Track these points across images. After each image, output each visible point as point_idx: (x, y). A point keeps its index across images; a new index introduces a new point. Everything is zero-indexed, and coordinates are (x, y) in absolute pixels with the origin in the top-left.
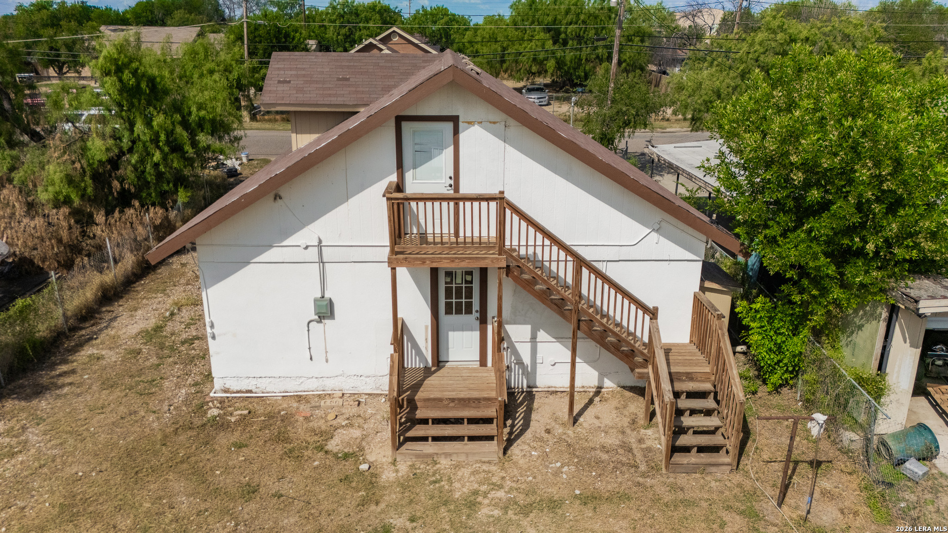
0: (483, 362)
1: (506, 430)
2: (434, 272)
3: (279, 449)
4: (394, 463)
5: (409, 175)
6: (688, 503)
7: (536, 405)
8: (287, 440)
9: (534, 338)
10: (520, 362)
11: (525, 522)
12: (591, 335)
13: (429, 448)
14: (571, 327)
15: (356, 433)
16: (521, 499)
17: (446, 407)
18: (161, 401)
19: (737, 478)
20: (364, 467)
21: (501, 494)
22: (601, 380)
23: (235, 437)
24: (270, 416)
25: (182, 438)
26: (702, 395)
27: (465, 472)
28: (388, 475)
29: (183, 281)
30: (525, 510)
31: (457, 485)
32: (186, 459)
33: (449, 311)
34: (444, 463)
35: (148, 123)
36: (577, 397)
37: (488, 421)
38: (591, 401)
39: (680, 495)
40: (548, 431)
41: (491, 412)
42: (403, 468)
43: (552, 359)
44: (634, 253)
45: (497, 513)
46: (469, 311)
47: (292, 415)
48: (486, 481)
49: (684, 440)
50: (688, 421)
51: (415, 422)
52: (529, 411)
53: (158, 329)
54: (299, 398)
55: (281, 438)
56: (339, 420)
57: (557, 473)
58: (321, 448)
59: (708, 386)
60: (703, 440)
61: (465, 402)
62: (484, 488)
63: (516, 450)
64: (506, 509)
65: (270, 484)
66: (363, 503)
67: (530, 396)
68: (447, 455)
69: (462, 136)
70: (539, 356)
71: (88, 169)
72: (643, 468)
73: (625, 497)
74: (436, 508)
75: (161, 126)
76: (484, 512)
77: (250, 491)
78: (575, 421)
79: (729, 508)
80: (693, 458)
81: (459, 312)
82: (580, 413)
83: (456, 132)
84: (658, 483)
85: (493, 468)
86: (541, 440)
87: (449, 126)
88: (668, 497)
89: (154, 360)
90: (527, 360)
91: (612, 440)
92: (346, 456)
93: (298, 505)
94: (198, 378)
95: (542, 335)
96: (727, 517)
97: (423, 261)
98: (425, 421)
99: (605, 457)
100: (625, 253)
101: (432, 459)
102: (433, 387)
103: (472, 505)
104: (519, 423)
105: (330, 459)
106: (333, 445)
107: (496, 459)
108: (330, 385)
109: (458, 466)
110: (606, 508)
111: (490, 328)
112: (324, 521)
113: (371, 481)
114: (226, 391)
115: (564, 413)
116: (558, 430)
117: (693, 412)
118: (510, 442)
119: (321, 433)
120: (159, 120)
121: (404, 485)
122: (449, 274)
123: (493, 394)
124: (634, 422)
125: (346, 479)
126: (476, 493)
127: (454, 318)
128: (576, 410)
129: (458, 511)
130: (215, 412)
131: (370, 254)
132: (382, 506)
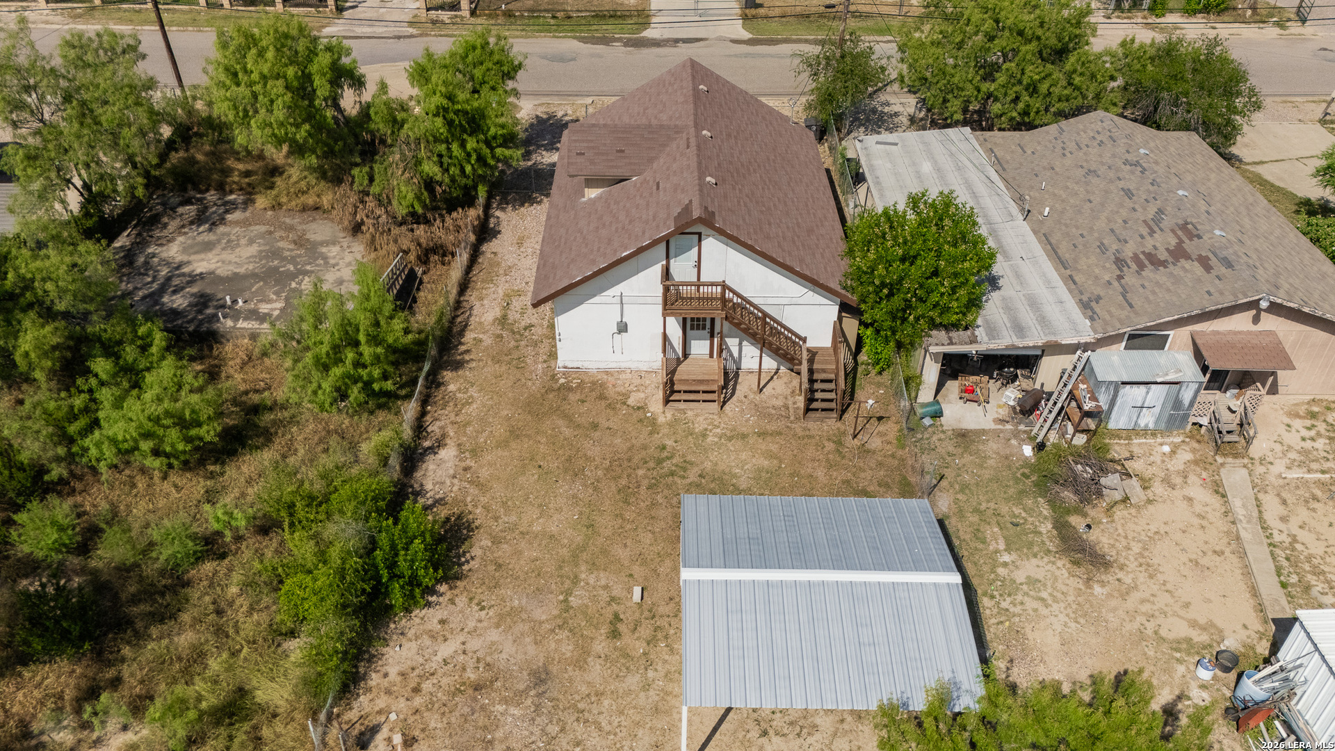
0: (711, 355)
1: (723, 396)
2: (684, 320)
3: (603, 403)
4: (664, 412)
5: (672, 261)
6: (810, 437)
7: (740, 380)
8: (605, 398)
9: (740, 344)
10: (731, 355)
11: (729, 445)
12: (770, 349)
13: (682, 405)
14: (759, 346)
15: (642, 395)
16: (728, 433)
17: (691, 384)
18: (531, 373)
19: (839, 424)
20: (649, 415)
21: (718, 430)
22: (779, 366)
23: (578, 396)
24: (594, 383)
25: (551, 396)
26: (830, 381)
27: (701, 419)
28: (661, 419)
29: (501, 272)
30: (730, 439)
31: (696, 425)
32: (558, 408)
33: (692, 328)
34: (690, 413)
35: (463, 145)
36: (763, 375)
37: (714, 392)
38: (772, 378)
39: (807, 433)
40: (745, 397)
41: (715, 388)
42: (669, 415)
43: (751, 355)
44: (800, 301)
45: (716, 439)
46: (704, 328)
47: (605, 383)
48: (711, 423)
49: (815, 405)
50: (818, 395)
51: (673, 392)
52: (736, 383)
53: (505, 317)
54: (607, 373)
55: (602, 397)
56: (631, 387)
57: (748, 420)
58: (624, 403)
59: (832, 376)
60: (825, 405)
61: (701, 382)
62: (710, 427)
63: (727, 407)
64: (720, 438)
65: (604, 423)
66: (651, 433)
67: (737, 375)
68: (691, 409)
69: (703, 243)
70: (743, 353)
71: (422, 182)
72: (792, 418)
73: (780, 433)
74: (687, 437)
75: (473, 149)
76: (710, 439)
77: (595, 426)
78: (761, 390)
79: (829, 440)
80: (818, 414)
81: (698, 328)
82: (764, 387)
83: (700, 240)
84: (798, 427)
85: (715, 417)
86: (741, 402)
87: (696, 237)
88: (801, 433)
89: (513, 343)
90: (736, 355)
91: (779, 403)
92: (639, 408)
93: (619, 434)
94: (545, 357)
95: (745, 343)
96: (826, 444)
97: (681, 314)
98: (680, 392)
99: (774, 412)
100: (794, 301)
101: (684, 411)
102: (684, 371)
103: (704, 436)
104: (730, 391)
105: (631, 411)
106: (631, 401)
107: (716, 412)
108: (623, 365)
109: (697, 415)
110: (769, 439)
111: (716, 340)
112: (634, 441)
113: (653, 422)
114: (565, 367)
115: (755, 387)
116: (751, 396)
117: (823, 391)
118: (724, 403)
119: (623, 395)
120: (471, 144)
121: (670, 425)
122: (692, 319)
123: (716, 378)
124: (793, 392)
125: (640, 421)
126: (706, 430)
127: (695, 332)
128: (762, 384)
129: (697, 438)
130: (562, 381)
131: (649, 300)
132: (661, 435)
